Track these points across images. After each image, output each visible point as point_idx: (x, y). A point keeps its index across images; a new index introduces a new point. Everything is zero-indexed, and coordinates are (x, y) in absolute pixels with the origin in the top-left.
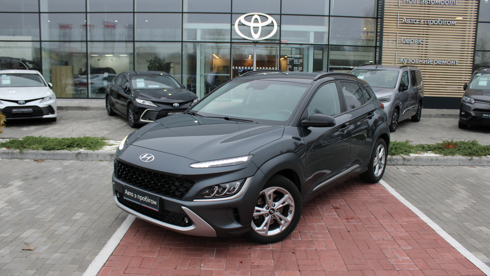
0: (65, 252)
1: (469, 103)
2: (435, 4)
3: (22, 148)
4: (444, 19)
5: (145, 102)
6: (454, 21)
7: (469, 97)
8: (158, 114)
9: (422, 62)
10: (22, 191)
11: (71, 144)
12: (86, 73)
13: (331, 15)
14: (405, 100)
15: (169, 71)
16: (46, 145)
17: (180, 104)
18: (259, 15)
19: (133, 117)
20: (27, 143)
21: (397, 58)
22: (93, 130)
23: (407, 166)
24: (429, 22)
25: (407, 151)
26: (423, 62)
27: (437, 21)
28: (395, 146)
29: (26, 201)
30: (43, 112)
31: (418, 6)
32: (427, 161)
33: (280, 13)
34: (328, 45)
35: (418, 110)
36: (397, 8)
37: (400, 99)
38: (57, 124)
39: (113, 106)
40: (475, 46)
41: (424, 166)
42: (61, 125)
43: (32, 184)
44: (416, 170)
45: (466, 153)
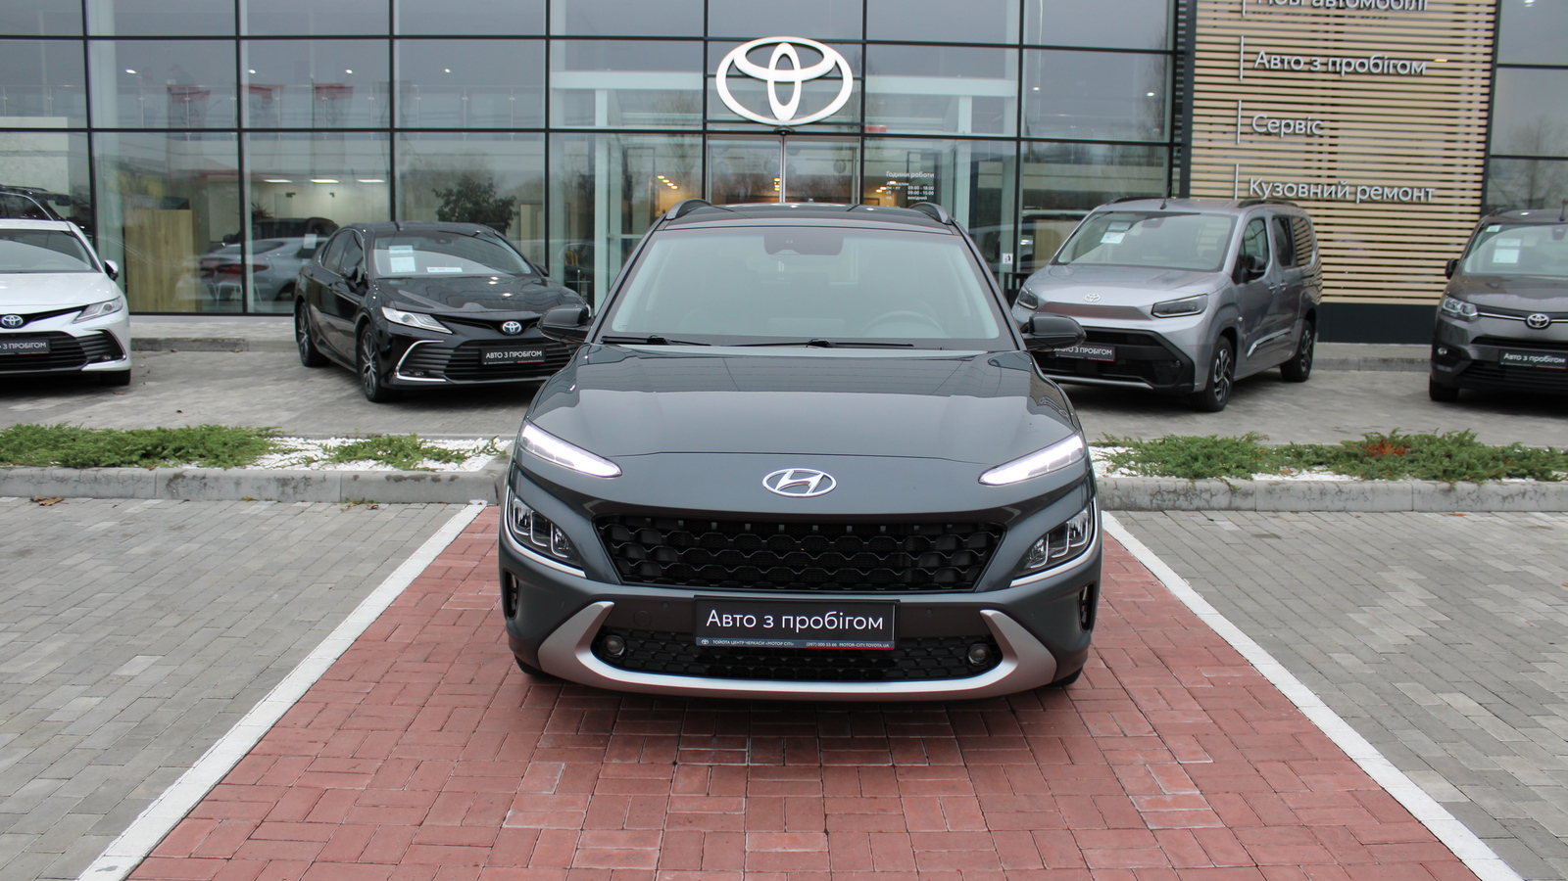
0: (68, 777)
1: (1459, 317)
2: (1359, 8)
4: (1387, 55)
5: (412, 319)
6: (1419, 62)
7: (1460, 300)
8: (452, 355)
9: (1319, 191)
11: (156, 447)
12: (240, 236)
13: (1025, 42)
14: (1256, 313)
15: (507, 225)
16: (70, 451)
17: (526, 324)
18: (793, 44)
19: (375, 368)
20: (11, 445)
21: (1239, 190)
22: (245, 408)
23: (1241, 512)
24: (1341, 65)
25: (1244, 465)
26: (1322, 192)
27: (1365, 61)
28: (1205, 451)
30: (83, 352)
31: (1306, 15)
32: (1308, 497)
33: (861, 38)
34: (1018, 139)
35: (1302, 344)
36: (1239, 20)
37: (1239, 305)
38: (131, 391)
39: (316, 335)
40: (1487, 142)
41: (1297, 512)
42: (143, 395)
43: (6, 571)
44: (1271, 523)
45: (1435, 471)
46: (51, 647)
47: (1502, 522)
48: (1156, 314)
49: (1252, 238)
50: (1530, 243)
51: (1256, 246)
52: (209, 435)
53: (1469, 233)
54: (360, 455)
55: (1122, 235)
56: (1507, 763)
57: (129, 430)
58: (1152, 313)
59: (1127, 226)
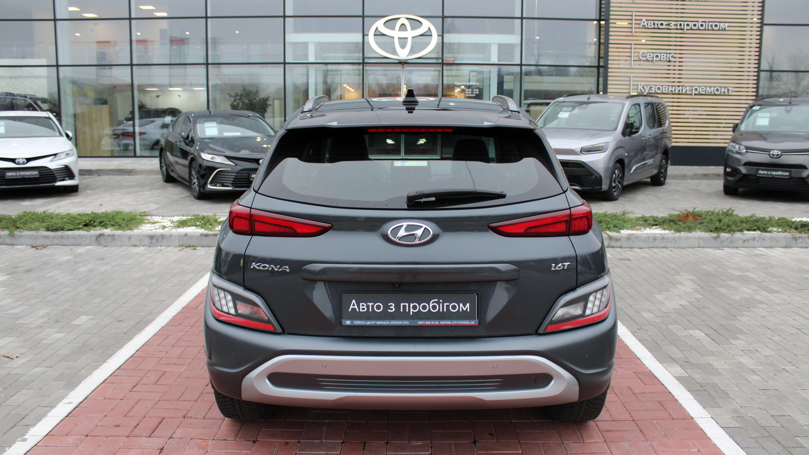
0: (51, 366)
1: (738, 153)
3: (13, 228)
4: (707, 20)
5: (216, 158)
6: (724, 24)
7: (737, 144)
8: (235, 176)
9: (673, 89)
10: (5, 288)
11: (90, 221)
12: (132, 117)
13: (524, 16)
14: (636, 151)
15: (265, 111)
16: (50, 223)
18: (407, 18)
19: (198, 183)
20: (22, 221)
21: (632, 89)
22: (134, 203)
23: (615, 249)
24: (684, 25)
25: (618, 226)
26: (675, 90)
27: (696, 23)
29: (7, 301)
30: (55, 176)
31: (667, 1)
32: (647, 241)
33: (441, 15)
34: (521, 65)
35: (661, 167)
36: (633, 3)
37: (626, 148)
38: (79, 195)
39: (169, 166)
40: (759, 64)
41: (642, 248)
42: (85, 197)
43: (21, 279)
44: (627, 254)
45: (711, 228)
46: (42, 312)
47: (742, 252)
48: (583, 152)
49: (633, 114)
50: (775, 115)
51: (635, 118)
52: (116, 215)
53: (745, 110)
54: (188, 224)
55: (569, 113)
56: (711, 360)
57: (78, 213)
58: (581, 152)
59: (571, 109)
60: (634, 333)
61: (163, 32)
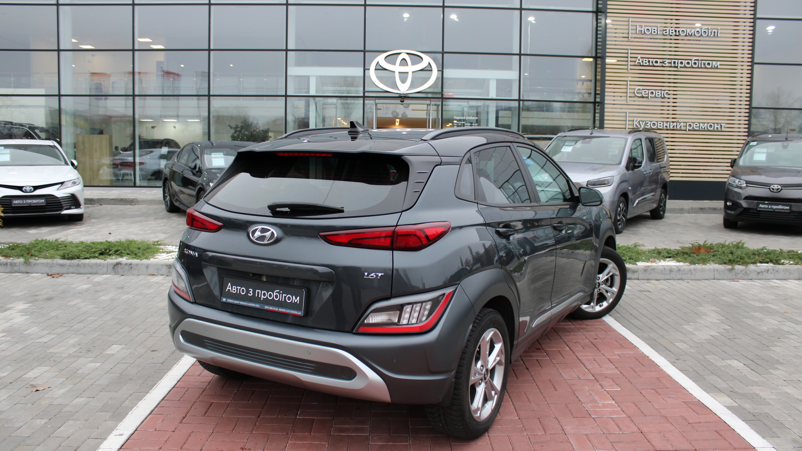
0: (93, 396)
1: (737, 187)
2: (686, 36)
3: (29, 256)
4: (700, 58)
6: (716, 62)
7: (737, 178)
9: (668, 125)
10: (29, 317)
11: (106, 250)
12: (132, 147)
13: (522, 53)
14: (638, 185)
16: (66, 252)
18: (408, 54)
20: (36, 249)
21: (628, 125)
22: (143, 232)
23: (632, 280)
24: (678, 63)
25: (633, 258)
26: (670, 126)
27: (690, 61)
29: (34, 330)
30: (62, 205)
31: (660, 39)
32: (664, 273)
33: (441, 50)
34: (519, 100)
35: (660, 201)
36: (627, 41)
37: (629, 181)
38: (84, 224)
39: (174, 196)
40: (750, 101)
41: (658, 280)
42: (91, 226)
43: (43, 307)
44: (646, 285)
45: (725, 260)
46: (72, 341)
47: (758, 284)
48: (589, 186)
49: (635, 149)
50: (771, 150)
51: (637, 152)
52: (130, 244)
53: (741, 145)
55: (572, 147)
56: (756, 390)
57: (91, 242)
58: (587, 185)
59: (574, 143)
60: (673, 363)
61: (159, 63)
